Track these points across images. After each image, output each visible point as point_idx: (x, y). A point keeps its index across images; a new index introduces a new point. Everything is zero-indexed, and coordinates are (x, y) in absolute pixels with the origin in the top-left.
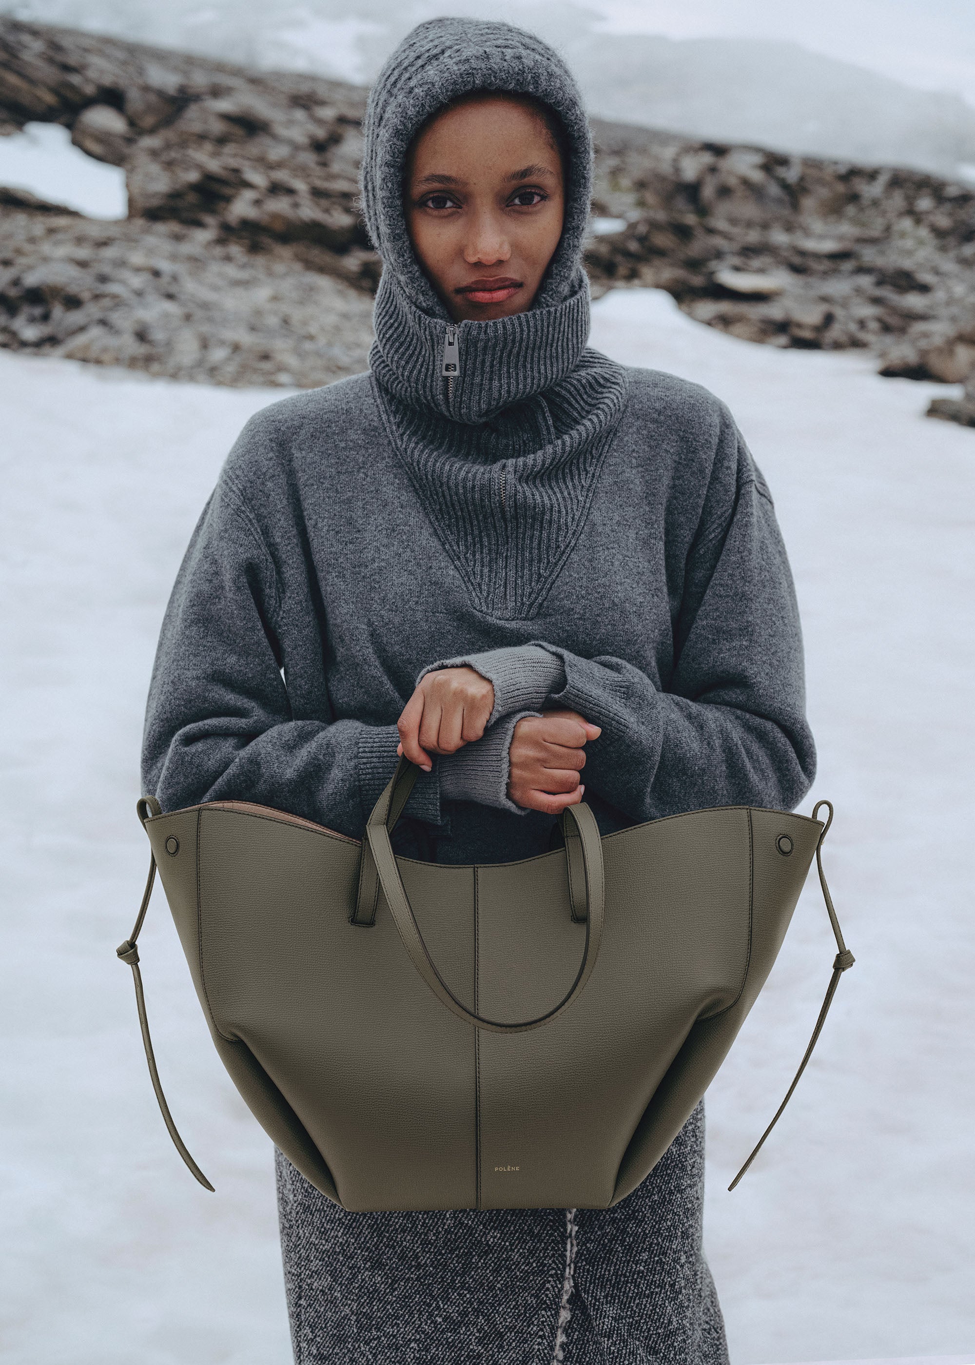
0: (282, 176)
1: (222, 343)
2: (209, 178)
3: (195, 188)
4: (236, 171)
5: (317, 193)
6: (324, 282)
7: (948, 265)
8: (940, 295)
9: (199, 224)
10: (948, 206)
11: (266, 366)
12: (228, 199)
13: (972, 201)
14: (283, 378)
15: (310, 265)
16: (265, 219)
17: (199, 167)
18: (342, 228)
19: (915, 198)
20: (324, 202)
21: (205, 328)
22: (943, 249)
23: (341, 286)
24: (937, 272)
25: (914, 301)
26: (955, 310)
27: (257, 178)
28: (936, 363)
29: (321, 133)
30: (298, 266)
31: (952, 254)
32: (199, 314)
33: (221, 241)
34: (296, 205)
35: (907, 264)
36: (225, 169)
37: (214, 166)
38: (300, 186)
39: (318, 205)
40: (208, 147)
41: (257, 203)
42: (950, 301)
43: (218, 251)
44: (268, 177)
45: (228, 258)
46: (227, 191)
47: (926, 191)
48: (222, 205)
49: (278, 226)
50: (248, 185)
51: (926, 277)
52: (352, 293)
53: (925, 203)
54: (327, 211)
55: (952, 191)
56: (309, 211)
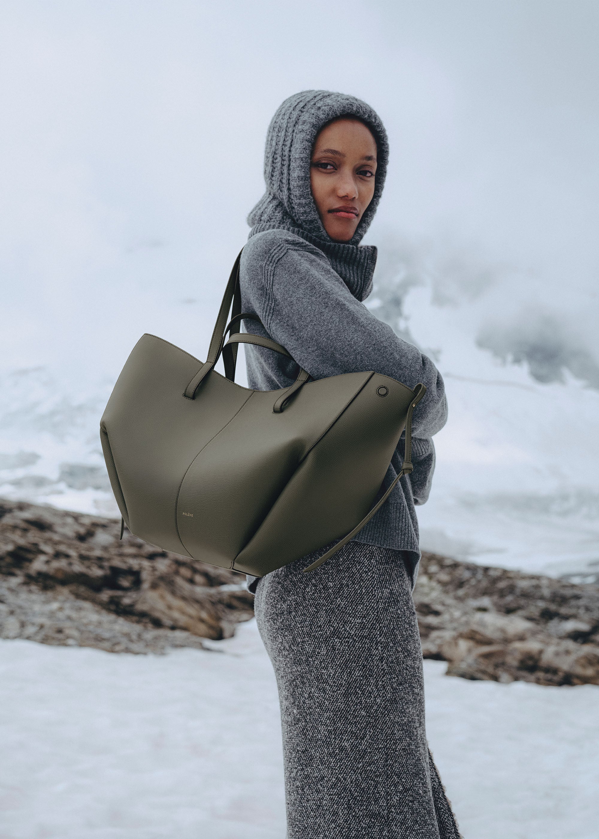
0: (63, 548)
1: (33, 624)
2: (20, 548)
3: (10, 554)
4: (36, 545)
5: (83, 558)
6: (87, 605)
7: (449, 601)
8: (446, 617)
9: (13, 575)
10: (447, 570)
11: (60, 636)
12: (30, 561)
13: (460, 567)
14: (70, 642)
15: (78, 596)
16: (51, 572)
17: (13, 542)
18: (98, 577)
19: (427, 566)
20: (87, 563)
21: (23, 618)
22: (446, 592)
23: (97, 608)
24: (443, 604)
25: (431, 620)
26: (455, 625)
27: (48, 549)
28: (447, 651)
29: (82, 531)
30: (72, 597)
31: (452, 594)
32: (18, 611)
33: (25, 583)
34: (70, 564)
35: (426, 600)
36: (29, 543)
37: (22, 542)
38: (73, 553)
39: (83, 564)
40: (19, 532)
41: (47, 562)
42: (452, 620)
43: (25, 588)
44: (55, 548)
45: (30, 591)
46: (30, 556)
47: (433, 562)
48: (27, 564)
49: (60, 576)
50: (43, 553)
51: (438, 607)
52: (104, 612)
53: (433, 568)
54: (89, 567)
55: (448, 562)
56: (78, 568)
